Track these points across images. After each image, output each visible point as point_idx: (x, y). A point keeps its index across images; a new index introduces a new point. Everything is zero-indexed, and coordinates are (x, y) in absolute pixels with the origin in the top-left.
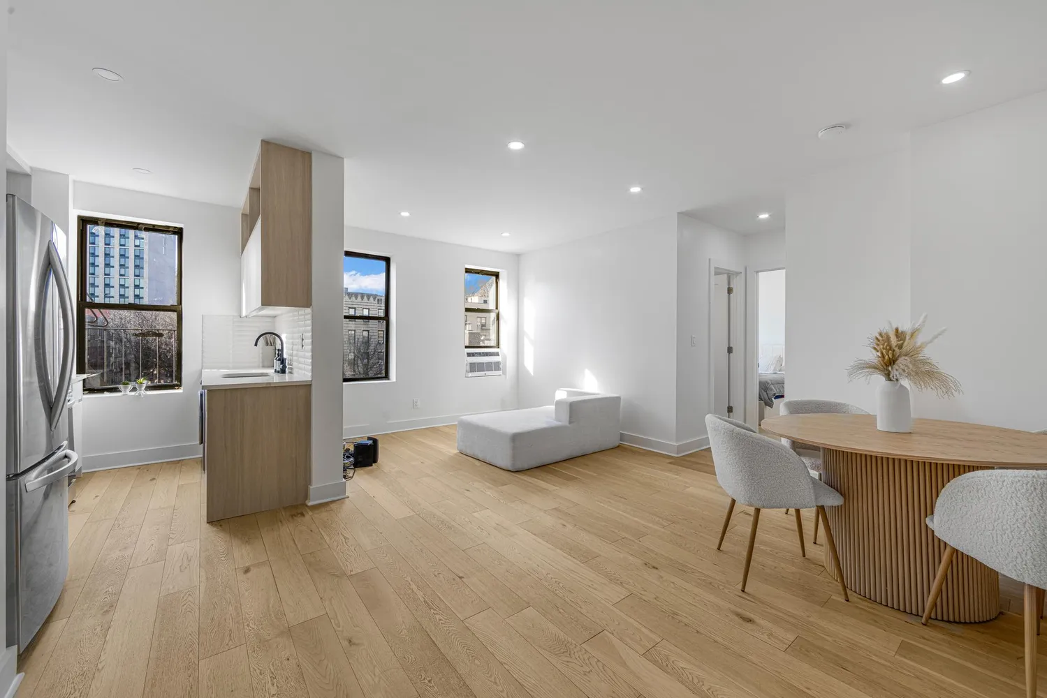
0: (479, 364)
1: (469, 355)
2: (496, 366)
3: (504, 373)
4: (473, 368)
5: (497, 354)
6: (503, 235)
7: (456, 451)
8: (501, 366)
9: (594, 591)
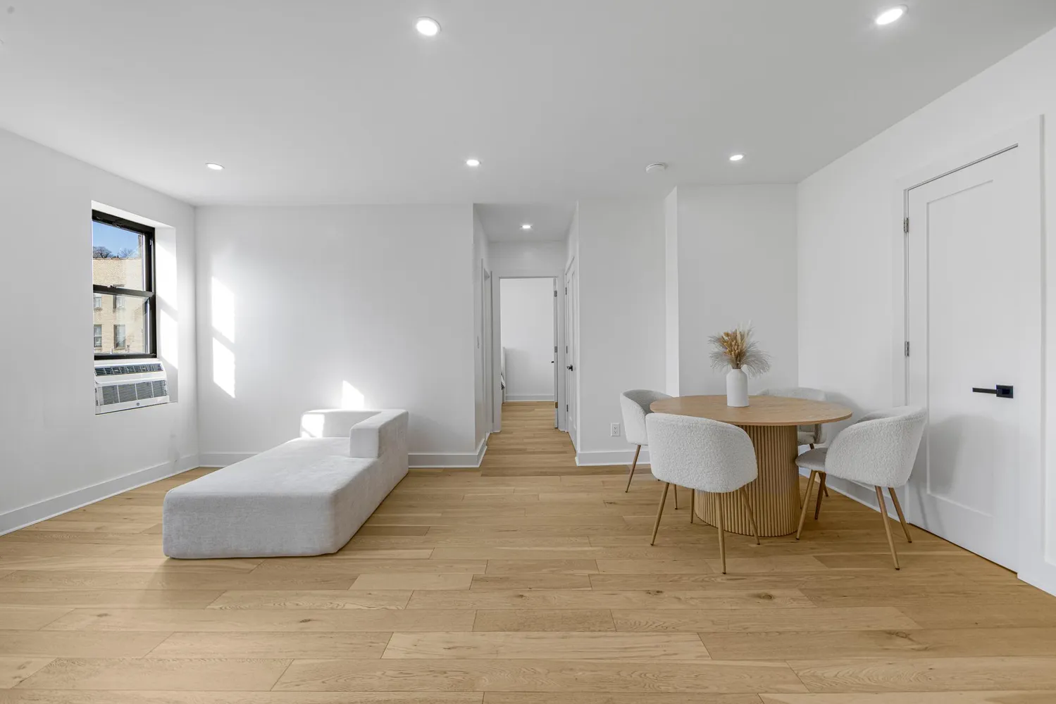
0: (123, 387)
1: (100, 372)
2: (158, 389)
3: (174, 399)
4: (110, 395)
5: (159, 368)
6: (211, 166)
7: (164, 559)
8: (166, 388)
9: (675, 657)
